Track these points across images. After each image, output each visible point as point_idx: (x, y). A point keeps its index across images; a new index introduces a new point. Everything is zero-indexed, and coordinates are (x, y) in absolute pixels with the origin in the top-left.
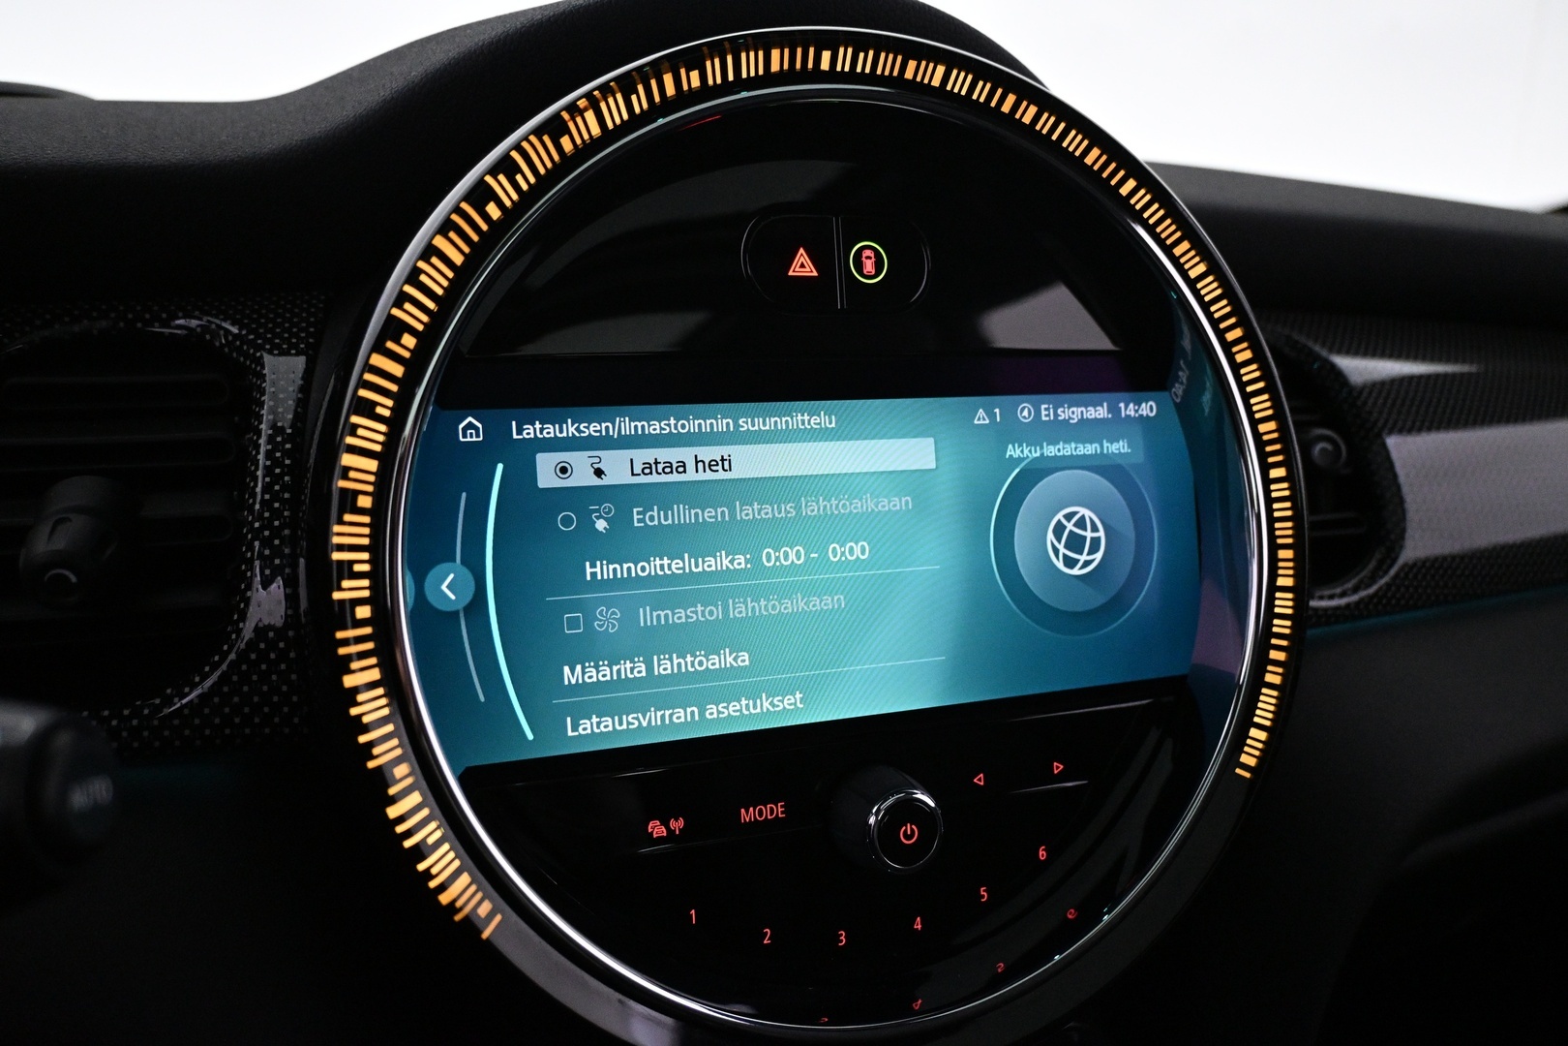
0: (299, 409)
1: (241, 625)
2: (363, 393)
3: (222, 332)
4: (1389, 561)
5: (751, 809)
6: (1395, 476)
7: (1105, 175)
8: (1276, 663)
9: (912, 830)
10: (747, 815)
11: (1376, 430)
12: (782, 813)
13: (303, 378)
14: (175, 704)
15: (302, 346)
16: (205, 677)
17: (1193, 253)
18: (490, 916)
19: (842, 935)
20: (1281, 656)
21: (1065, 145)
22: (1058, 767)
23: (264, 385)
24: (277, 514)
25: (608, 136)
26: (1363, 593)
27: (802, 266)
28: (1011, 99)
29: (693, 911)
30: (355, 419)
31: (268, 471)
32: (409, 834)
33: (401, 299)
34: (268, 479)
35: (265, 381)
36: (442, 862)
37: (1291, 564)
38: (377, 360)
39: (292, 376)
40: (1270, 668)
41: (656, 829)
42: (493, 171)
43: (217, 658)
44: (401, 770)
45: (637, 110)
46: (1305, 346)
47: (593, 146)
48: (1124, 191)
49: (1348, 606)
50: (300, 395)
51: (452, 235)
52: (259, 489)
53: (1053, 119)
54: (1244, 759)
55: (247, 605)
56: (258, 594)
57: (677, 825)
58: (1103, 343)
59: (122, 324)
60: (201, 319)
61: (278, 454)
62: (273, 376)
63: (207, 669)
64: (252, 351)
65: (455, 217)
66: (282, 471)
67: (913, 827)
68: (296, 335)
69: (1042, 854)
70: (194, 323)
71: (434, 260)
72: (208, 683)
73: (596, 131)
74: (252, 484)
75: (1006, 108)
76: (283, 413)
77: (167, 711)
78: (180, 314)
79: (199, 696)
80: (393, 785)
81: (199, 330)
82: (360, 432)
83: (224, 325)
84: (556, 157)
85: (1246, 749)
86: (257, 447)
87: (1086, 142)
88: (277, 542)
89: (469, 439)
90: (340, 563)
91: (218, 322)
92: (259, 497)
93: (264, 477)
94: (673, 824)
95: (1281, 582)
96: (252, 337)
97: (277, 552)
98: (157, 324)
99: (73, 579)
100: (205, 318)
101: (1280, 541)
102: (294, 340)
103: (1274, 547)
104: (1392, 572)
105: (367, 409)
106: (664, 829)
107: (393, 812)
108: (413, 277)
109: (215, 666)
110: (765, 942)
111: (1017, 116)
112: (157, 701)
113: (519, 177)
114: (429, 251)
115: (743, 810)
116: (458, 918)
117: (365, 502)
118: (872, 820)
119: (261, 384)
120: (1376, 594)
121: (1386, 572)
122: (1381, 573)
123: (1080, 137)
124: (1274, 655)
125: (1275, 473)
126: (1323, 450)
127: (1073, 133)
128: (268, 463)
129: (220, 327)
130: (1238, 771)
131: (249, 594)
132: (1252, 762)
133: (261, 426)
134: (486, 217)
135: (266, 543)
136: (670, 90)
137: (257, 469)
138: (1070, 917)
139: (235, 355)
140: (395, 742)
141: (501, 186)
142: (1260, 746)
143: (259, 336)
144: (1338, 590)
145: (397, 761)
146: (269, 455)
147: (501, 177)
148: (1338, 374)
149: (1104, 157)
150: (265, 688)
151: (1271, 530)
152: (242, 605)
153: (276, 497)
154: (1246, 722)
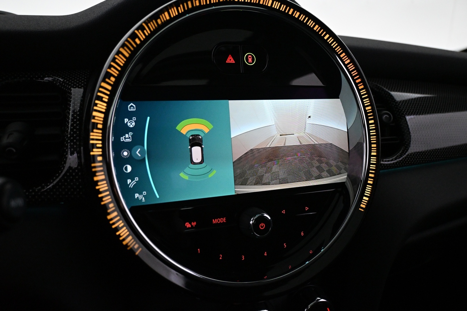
0: (82, 103)
1: (65, 165)
2: (99, 94)
3: (59, 81)
4: (406, 151)
5: (216, 220)
6: (408, 126)
7: (320, 33)
8: (371, 178)
9: (263, 225)
10: (215, 221)
11: (402, 112)
12: (225, 221)
13: (83, 94)
14: (45, 188)
15: (83, 85)
16: (54, 180)
17: (346, 56)
18: (138, 248)
19: (243, 257)
20: (372, 175)
21: (308, 24)
22: (307, 209)
23: (71, 96)
24: (75, 133)
25: (172, 19)
26: (398, 160)
27: (230, 60)
28: (292, 10)
29: (199, 249)
30: (97, 102)
31: (72, 120)
32: (114, 224)
33: (110, 66)
34: (72, 123)
35: (71, 95)
36: (124, 232)
37: (375, 149)
38: (103, 84)
39: (80, 93)
40: (369, 179)
41: (188, 225)
42: (137, 29)
43: (57, 175)
44: (111, 205)
45: (180, 12)
46: (381, 88)
47: (167, 22)
48: (326, 38)
49: (394, 163)
50: (82, 99)
51: (125, 48)
52: (69, 126)
53: (304, 16)
54: (362, 205)
55: (66, 159)
56: (70, 156)
57: (194, 224)
58: (320, 84)
59: (29, 79)
60: (52, 77)
61: (75, 115)
62: (74, 93)
63: (55, 178)
64: (68, 86)
65: (126, 43)
66: (76, 120)
67: (264, 224)
68: (81, 82)
69: (302, 234)
70: (50, 79)
71: (120, 55)
72: (55, 182)
73: (168, 18)
74: (68, 124)
75: (290, 13)
76: (77, 104)
77: (43, 190)
78: (46, 76)
79: (53, 186)
80: (109, 209)
81: (52, 80)
82: (98, 105)
83: (59, 79)
84: (156, 25)
85: (362, 203)
86: (69, 113)
87: (314, 23)
88: (75, 141)
89: (131, 110)
90: (93, 144)
91: (58, 78)
92: (70, 128)
93: (71, 122)
94: (193, 224)
95: (372, 154)
96: (67, 82)
97: (75, 143)
98: (39, 79)
99: (14, 151)
100: (54, 77)
101: (372, 142)
102: (80, 83)
103: (370, 144)
104: (407, 154)
105: (100, 99)
106: (190, 225)
107: (109, 217)
108: (114, 60)
109: (57, 177)
110: (220, 259)
111: (294, 15)
112: (40, 187)
113: (145, 31)
114: (119, 53)
115: (213, 220)
116: (129, 248)
117: (100, 126)
118: (251, 222)
119: (70, 96)
120: (402, 160)
121: (405, 154)
122: (403, 154)
123: (312, 22)
124: (370, 175)
125: (371, 122)
126: (386, 116)
127: (310, 20)
128: (72, 118)
129: (58, 80)
130: (360, 209)
131: (67, 156)
132: (364, 206)
133: (70, 108)
134: (135, 43)
135: (72, 141)
136: (190, 6)
137: (69, 120)
138: (311, 253)
139: (63, 88)
140: (109, 197)
141: (140, 34)
142: (366, 202)
143: (69, 82)
144: (391, 159)
145: (110, 203)
146: (73, 116)
147: (140, 31)
148: (391, 96)
149: (320, 28)
150: (72, 184)
151: (370, 138)
152: (65, 159)
153: (75, 128)
154: (362, 195)
